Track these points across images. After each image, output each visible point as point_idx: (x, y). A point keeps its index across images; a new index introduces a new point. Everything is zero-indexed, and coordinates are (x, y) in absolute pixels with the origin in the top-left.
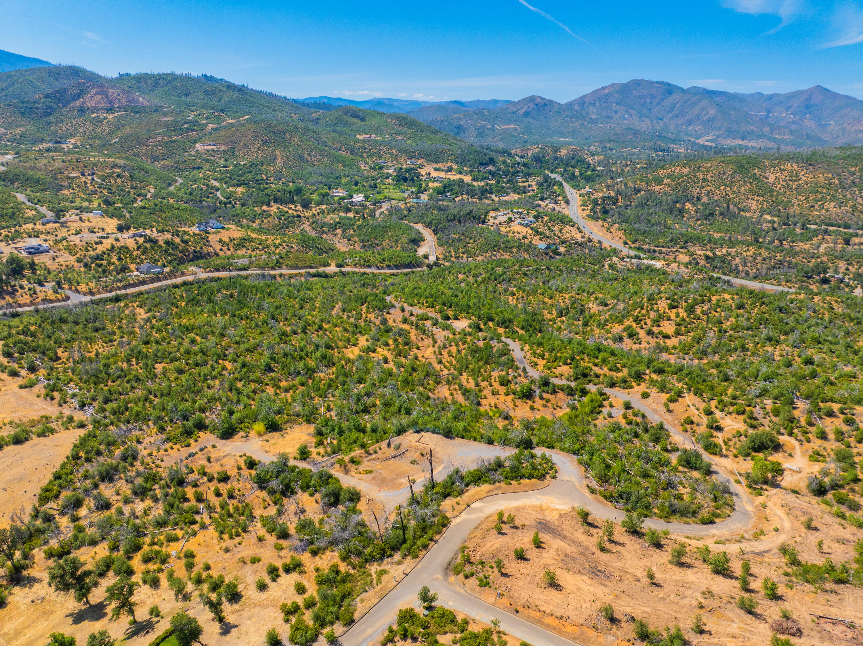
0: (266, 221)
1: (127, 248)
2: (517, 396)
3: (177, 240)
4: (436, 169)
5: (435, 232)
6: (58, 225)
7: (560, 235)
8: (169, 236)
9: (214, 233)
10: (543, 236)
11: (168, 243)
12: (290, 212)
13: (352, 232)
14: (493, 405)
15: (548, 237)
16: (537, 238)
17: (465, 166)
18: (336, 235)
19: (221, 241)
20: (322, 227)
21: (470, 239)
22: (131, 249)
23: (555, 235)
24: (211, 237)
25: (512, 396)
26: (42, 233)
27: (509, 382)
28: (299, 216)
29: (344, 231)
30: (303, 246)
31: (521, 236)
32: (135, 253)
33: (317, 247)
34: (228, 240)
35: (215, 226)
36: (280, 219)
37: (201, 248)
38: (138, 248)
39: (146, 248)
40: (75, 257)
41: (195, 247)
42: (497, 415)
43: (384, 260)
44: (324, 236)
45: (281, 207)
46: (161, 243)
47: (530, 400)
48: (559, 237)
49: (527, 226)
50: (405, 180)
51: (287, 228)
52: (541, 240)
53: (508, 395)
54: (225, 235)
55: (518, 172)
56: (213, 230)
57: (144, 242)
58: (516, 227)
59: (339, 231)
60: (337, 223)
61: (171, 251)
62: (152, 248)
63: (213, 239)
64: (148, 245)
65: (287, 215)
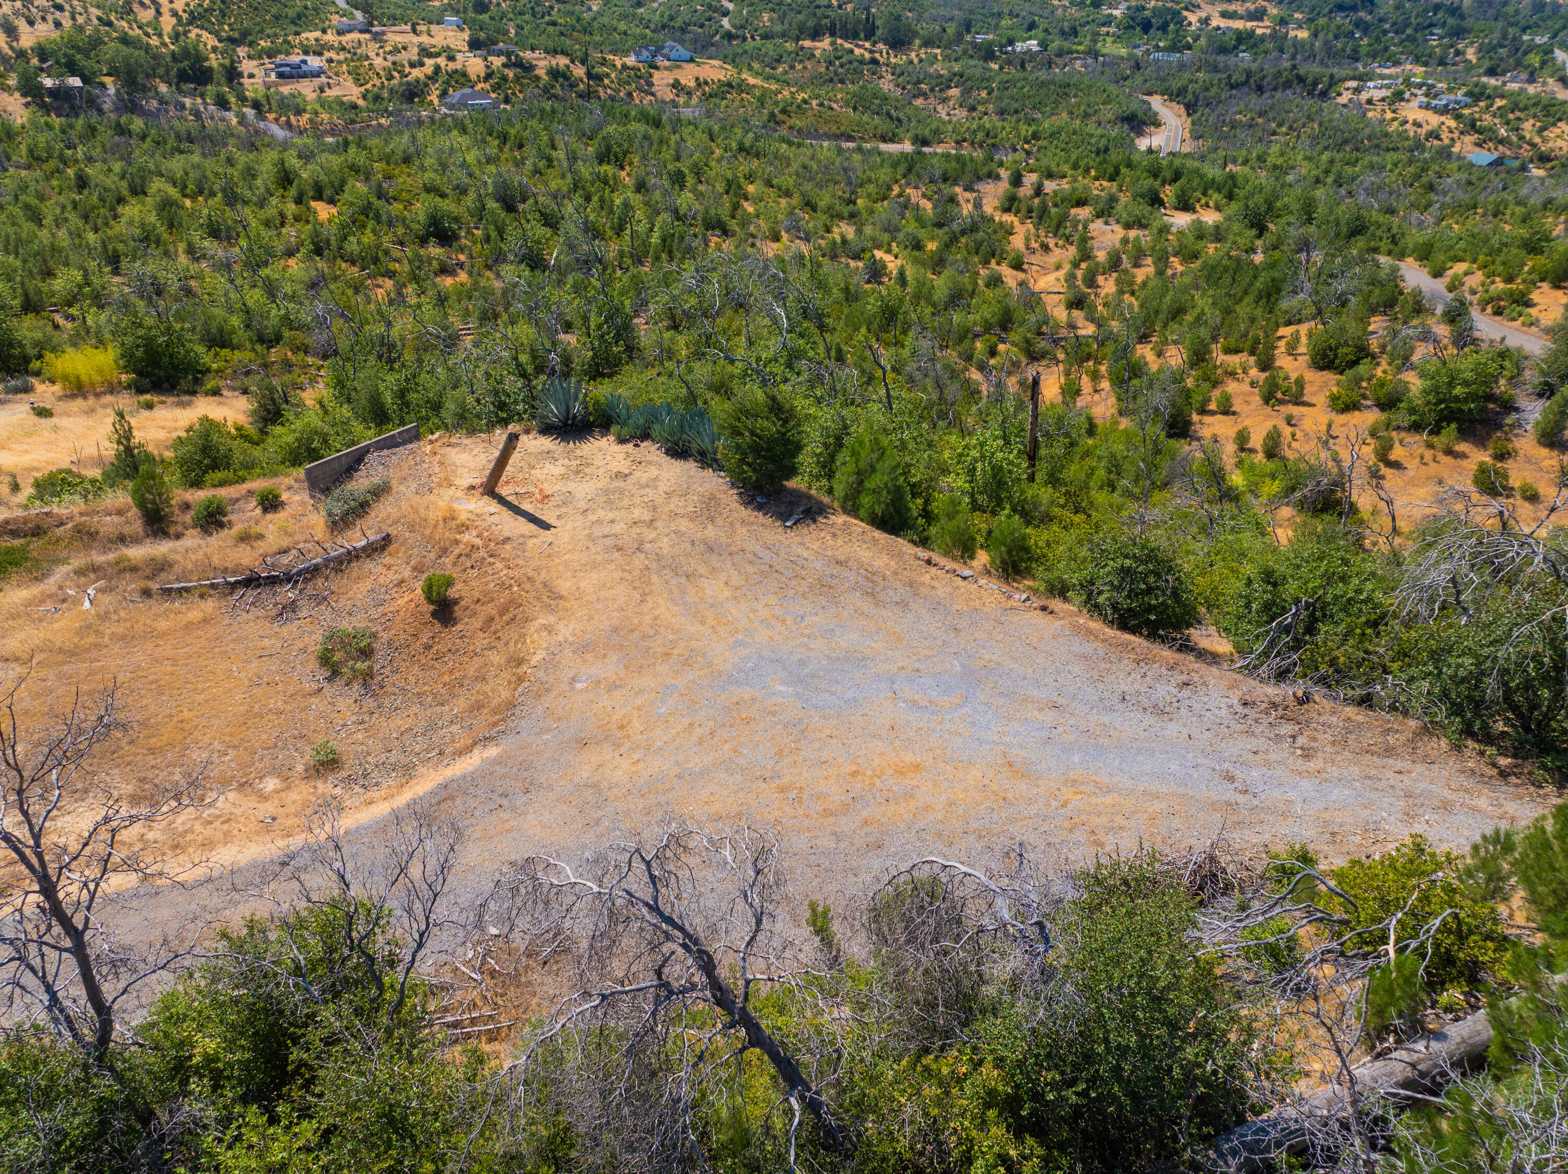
0: (799, 67)
1: (464, 75)
2: (1402, 417)
3: (579, 71)
4: (1224, 15)
5: (1190, 108)
6: (367, 36)
7: (1537, 140)
8: (563, 61)
9: (666, 68)
10: (1486, 137)
11: (555, 73)
12: (857, 51)
13: (984, 94)
14: (1257, 441)
15: (1501, 141)
16: (1469, 139)
17: (1298, 9)
18: (944, 100)
19: (676, 85)
20: (919, 82)
21: (1280, 125)
22: (473, 77)
23: (1522, 138)
24: (657, 76)
25: (1370, 417)
26: (332, 48)
27: (1362, 353)
28: (874, 61)
29: (967, 92)
30: (855, 109)
31: (1422, 132)
32: (480, 86)
33: (889, 115)
34: (692, 84)
35: (673, 55)
36: (831, 63)
37: (630, 95)
38: (488, 76)
39: (504, 79)
40: (362, 89)
41: (617, 91)
42: (1272, 488)
43: (1036, 136)
44: (919, 102)
45: (839, 41)
46: (541, 72)
47: (1481, 442)
48: (1534, 145)
49: (1444, 110)
50: (1146, 26)
51: (842, 82)
52: (1479, 145)
53: (1349, 407)
54: (688, 75)
55: (1431, 25)
56: (667, 63)
57: (504, 65)
58: (1412, 111)
59: (954, 92)
60: (955, 75)
61: (558, 90)
62: (517, 79)
63: (661, 80)
64: (510, 74)
65: (850, 57)
